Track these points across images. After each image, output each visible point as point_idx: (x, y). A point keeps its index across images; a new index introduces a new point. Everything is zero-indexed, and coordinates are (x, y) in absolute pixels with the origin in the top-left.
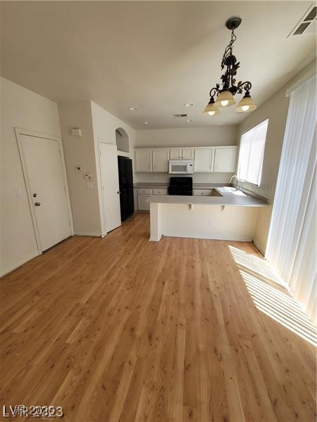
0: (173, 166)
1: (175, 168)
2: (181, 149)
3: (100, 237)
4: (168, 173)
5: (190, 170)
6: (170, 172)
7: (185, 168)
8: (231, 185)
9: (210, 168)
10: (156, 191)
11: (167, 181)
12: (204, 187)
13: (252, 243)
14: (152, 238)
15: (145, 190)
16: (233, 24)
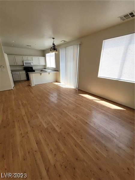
0: (25, 63)
2: (27, 56)
3: (12, 89)
5: (32, 64)
6: (24, 65)
7: (30, 64)
10: (21, 72)
11: (23, 69)
12: (38, 70)
13: (57, 81)
14: (33, 85)
15: (15, 72)
16: (53, 38)
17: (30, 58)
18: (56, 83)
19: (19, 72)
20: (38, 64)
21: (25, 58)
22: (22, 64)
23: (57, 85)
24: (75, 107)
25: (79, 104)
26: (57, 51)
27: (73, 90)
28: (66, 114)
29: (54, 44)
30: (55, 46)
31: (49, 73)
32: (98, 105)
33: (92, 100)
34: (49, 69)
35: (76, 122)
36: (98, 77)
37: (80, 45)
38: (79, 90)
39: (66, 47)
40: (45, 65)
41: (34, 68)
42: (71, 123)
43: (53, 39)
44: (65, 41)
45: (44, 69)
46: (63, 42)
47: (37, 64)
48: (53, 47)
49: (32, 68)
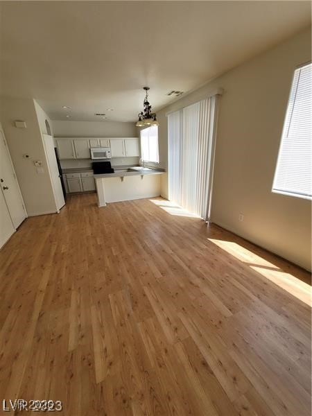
0: (94, 153)
1: (96, 154)
2: (98, 139)
3: (57, 213)
4: (91, 159)
5: (108, 156)
6: (93, 158)
7: (104, 154)
8: (138, 165)
9: (123, 153)
10: (84, 174)
11: (89, 166)
12: (120, 168)
14: (101, 205)
15: (73, 174)
16: (146, 89)
17: (104, 142)
18: (157, 202)
19: (79, 174)
20: (122, 156)
21: (94, 142)
22: (87, 156)
23: (158, 206)
24: (182, 285)
25: (200, 276)
26: (155, 120)
27: (195, 226)
28: (149, 307)
29: (147, 103)
30: (150, 107)
31: (142, 176)
32: (264, 287)
33: (249, 264)
34: (145, 165)
35: (166, 351)
36: (273, 191)
37: (219, 96)
38: (213, 225)
39: (181, 109)
40: (138, 157)
41: (113, 164)
42: (149, 350)
43: (145, 91)
44: (177, 92)
45: (134, 166)
46: (174, 95)
47: (120, 155)
48: (145, 110)
49: (108, 164)
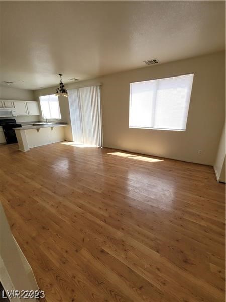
5: (14, 115)
7: (10, 113)
12: (27, 124)
13: (65, 141)
14: (26, 150)
18: (66, 143)
23: (69, 145)
26: (67, 93)
27: (97, 149)
29: (61, 83)
30: (63, 86)
31: (52, 128)
33: (127, 157)
34: (47, 121)
35: (116, 181)
36: (129, 127)
38: (106, 148)
39: (78, 88)
40: (38, 116)
41: (18, 121)
43: (60, 76)
44: (76, 79)
45: (38, 122)
46: (73, 80)
49: (13, 121)
